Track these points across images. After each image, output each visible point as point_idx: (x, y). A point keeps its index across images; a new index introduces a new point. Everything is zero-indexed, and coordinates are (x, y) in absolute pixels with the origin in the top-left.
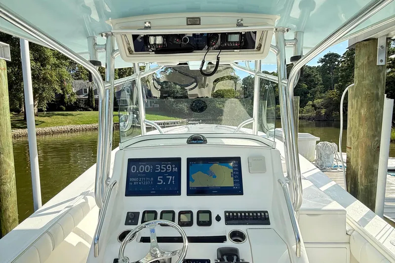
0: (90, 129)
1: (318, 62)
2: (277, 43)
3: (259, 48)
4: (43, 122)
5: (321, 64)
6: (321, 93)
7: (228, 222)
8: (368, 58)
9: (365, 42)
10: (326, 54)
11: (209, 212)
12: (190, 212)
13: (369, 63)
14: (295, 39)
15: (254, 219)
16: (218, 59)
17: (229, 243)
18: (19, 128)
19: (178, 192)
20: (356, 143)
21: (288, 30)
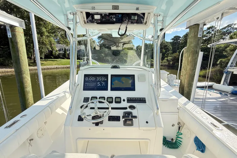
0: (65, 68)
1: (171, 40)
2: (154, 22)
3: (146, 23)
4: (43, 64)
5: (172, 41)
6: (171, 54)
7: (128, 102)
8: (195, 33)
9: (194, 26)
10: (175, 36)
11: (120, 98)
12: (112, 98)
13: (195, 36)
14: (163, 20)
15: (139, 101)
16: (126, 27)
17: (129, 110)
18: (31, 66)
19: (107, 89)
20: (185, 73)
21: (159, 15)
